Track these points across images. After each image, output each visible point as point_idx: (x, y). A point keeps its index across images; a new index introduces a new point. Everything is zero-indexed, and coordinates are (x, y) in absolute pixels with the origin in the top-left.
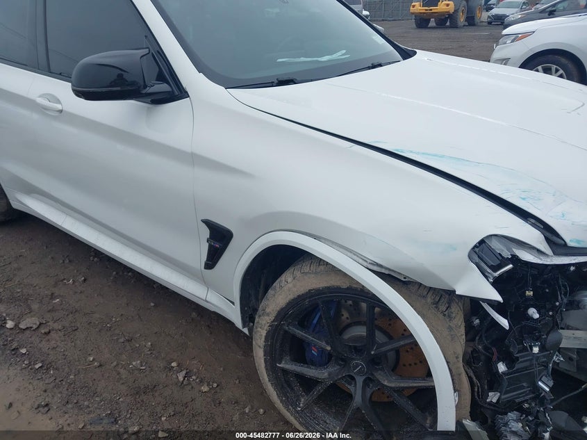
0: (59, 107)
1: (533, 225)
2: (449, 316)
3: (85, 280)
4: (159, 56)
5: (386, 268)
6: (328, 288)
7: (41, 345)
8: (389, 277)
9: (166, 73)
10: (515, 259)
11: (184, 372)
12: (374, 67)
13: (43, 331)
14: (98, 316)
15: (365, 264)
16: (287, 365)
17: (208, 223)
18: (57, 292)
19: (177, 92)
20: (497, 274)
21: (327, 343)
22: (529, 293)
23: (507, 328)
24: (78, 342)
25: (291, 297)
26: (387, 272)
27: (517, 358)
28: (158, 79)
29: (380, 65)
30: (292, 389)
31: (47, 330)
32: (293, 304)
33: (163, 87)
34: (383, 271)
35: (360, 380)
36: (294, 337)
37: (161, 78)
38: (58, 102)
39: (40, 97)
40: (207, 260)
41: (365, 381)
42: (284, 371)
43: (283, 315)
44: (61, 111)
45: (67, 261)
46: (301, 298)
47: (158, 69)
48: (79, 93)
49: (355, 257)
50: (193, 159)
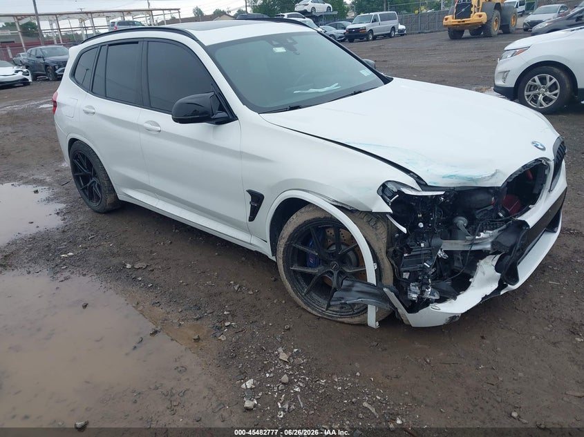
0: (159, 129)
1: (411, 176)
2: (376, 228)
3: (171, 243)
4: (220, 96)
5: (340, 203)
6: (314, 219)
7: (149, 277)
8: (342, 208)
9: (224, 106)
10: (400, 192)
11: (238, 286)
12: (355, 93)
13: (149, 269)
14: (182, 261)
15: (330, 202)
16: (296, 268)
17: (250, 192)
18: (154, 249)
19: (232, 117)
20: (391, 201)
21: (317, 252)
22: (420, 216)
23: (406, 232)
24: (172, 274)
25: (296, 226)
26: (341, 205)
27: (412, 249)
28: (219, 110)
29: (360, 92)
30: (299, 283)
31: (151, 269)
32: (296, 231)
33: (223, 114)
34: (339, 205)
35: (336, 273)
36: (299, 249)
37: (221, 109)
38: (159, 126)
39: (146, 123)
40: (251, 215)
41: (338, 273)
42: (294, 271)
43: (292, 237)
44: (160, 131)
45: (157, 233)
46: (300, 226)
47: (219, 103)
48: (176, 120)
49: (325, 199)
50: (241, 155)
